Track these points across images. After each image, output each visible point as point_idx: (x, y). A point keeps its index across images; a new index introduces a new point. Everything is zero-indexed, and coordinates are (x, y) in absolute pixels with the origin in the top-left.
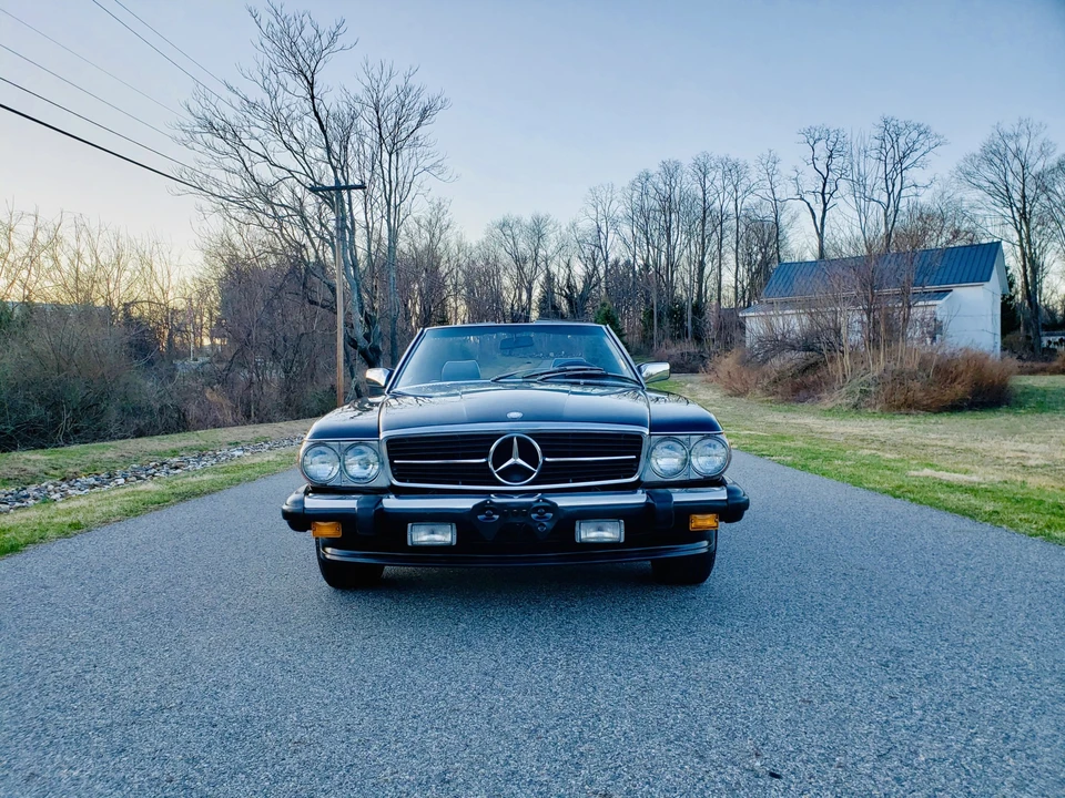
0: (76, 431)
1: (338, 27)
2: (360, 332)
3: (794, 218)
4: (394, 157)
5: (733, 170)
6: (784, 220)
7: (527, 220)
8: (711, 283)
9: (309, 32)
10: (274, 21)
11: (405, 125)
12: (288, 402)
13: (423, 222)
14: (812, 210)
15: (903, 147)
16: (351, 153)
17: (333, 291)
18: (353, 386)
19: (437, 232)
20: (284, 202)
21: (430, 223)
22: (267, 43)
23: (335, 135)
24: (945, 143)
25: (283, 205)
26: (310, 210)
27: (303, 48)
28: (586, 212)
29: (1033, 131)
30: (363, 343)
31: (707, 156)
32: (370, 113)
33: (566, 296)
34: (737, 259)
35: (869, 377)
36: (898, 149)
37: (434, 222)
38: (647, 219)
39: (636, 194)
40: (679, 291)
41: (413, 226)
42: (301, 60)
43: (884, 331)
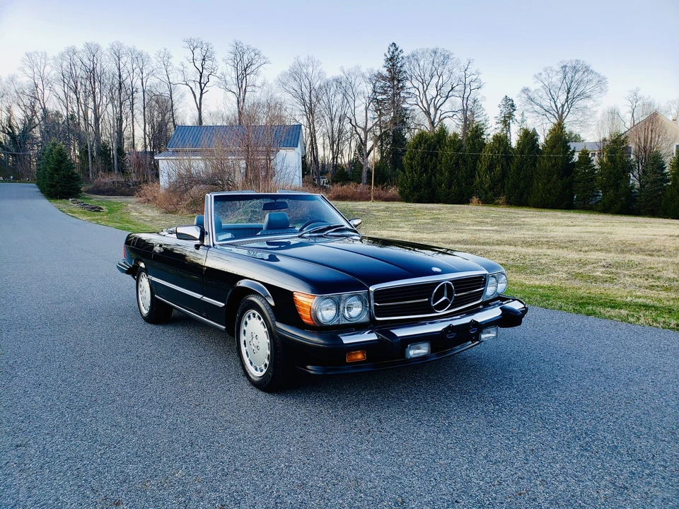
3: (182, 96)
5: (139, 58)
6: (176, 96)
14: (193, 92)
15: (246, 62)
24: (269, 63)
29: (315, 64)
31: (120, 45)
34: (145, 120)
36: (244, 62)
39: (65, 63)
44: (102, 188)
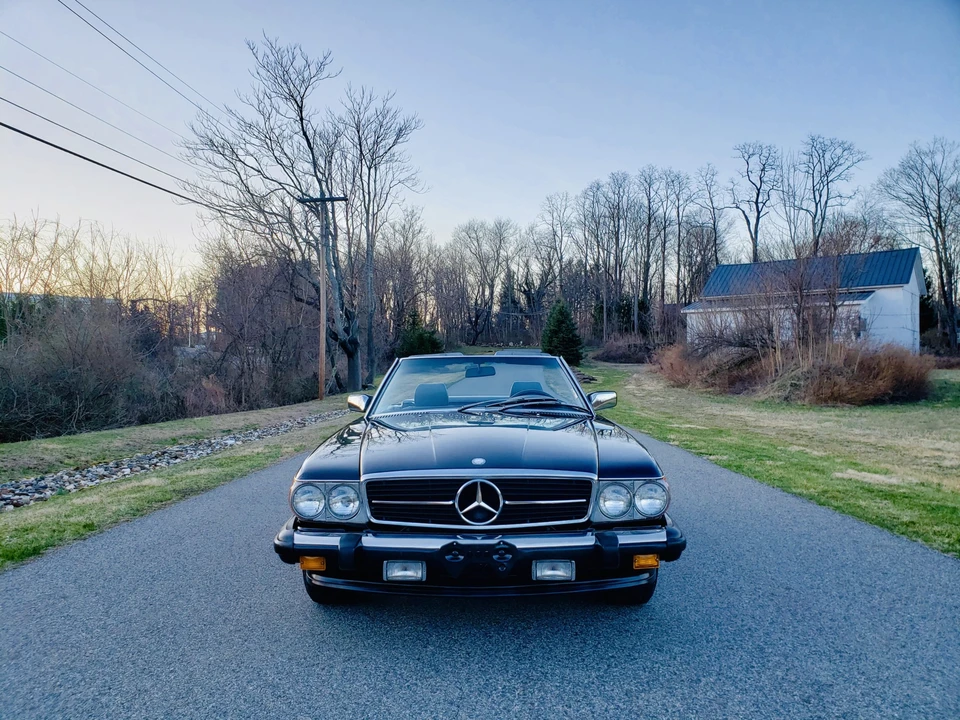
0: (88, 418)
1: (325, 58)
2: (340, 326)
3: (730, 225)
4: (372, 170)
5: (675, 181)
6: (722, 225)
7: (491, 224)
8: (655, 281)
9: (299, 63)
10: (269, 52)
11: (383, 143)
12: (276, 389)
13: (397, 227)
14: (746, 217)
15: (829, 162)
16: (334, 167)
17: (318, 290)
18: (334, 374)
19: (410, 236)
20: (275, 210)
21: (404, 227)
22: (263, 72)
23: (320, 150)
24: (866, 159)
25: (274, 214)
26: (298, 217)
27: (293, 77)
28: (543, 217)
29: (947, 149)
30: (343, 336)
31: (652, 169)
32: (351, 132)
33: (525, 292)
34: (679, 260)
35: (798, 372)
36: (825, 164)
37: (407, 227)
38: (598, 224)
39: (588, 202)
40: (627, 289)
41: (389, 232)
42: (292, 86)
43: (813, 329)
44: (613, 354)
